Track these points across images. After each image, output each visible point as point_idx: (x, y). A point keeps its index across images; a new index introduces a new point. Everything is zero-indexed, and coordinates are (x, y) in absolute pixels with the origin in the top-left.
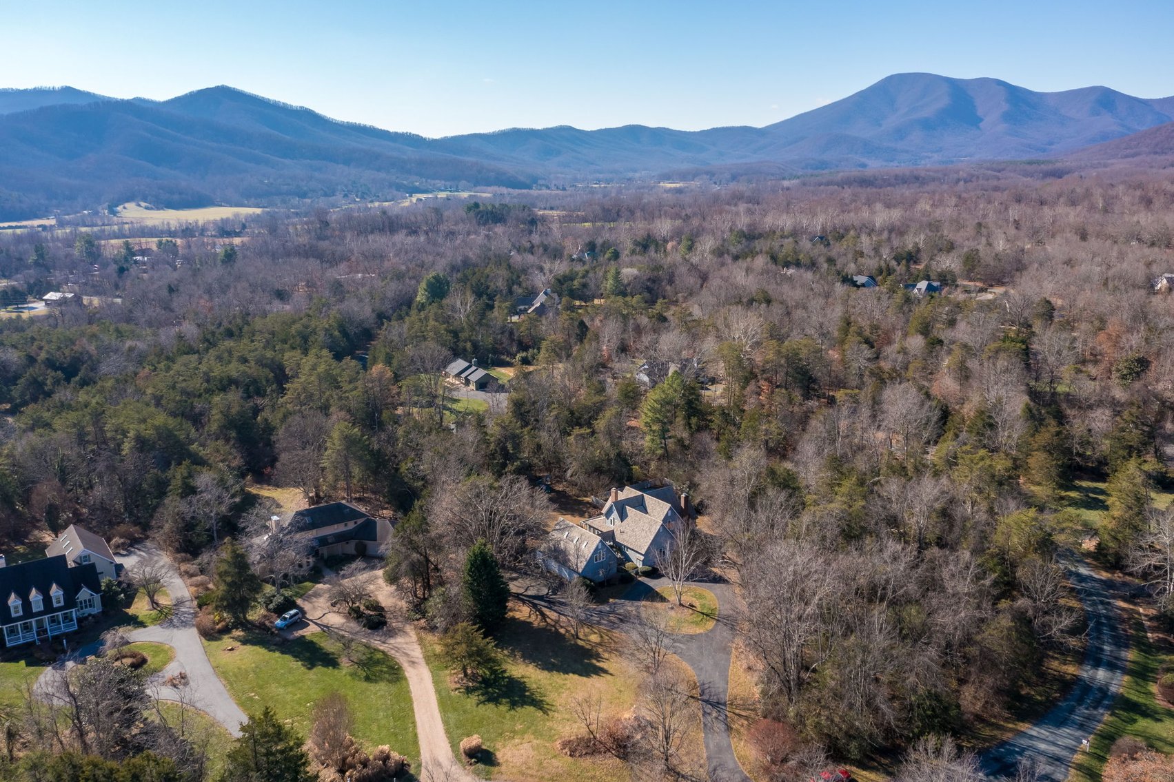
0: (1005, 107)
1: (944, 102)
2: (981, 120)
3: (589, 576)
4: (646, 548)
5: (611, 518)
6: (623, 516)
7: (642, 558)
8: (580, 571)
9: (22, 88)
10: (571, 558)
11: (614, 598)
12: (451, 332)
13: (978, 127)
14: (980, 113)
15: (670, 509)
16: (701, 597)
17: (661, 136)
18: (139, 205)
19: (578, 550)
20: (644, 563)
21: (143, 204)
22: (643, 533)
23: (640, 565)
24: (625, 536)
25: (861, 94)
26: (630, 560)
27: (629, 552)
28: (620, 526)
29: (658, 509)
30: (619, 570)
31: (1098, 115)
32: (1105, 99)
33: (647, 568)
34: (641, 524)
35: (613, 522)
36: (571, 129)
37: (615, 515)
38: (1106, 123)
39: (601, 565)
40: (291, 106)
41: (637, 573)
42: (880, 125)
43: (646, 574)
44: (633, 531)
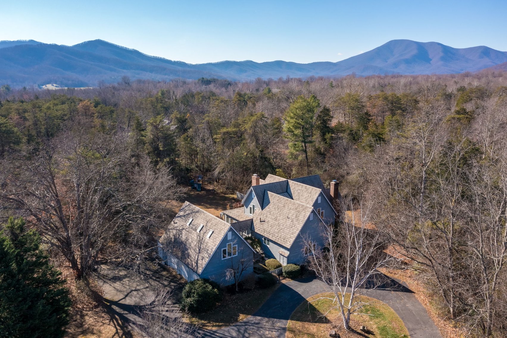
0: (442, 54)
1: (415, 52)
2: (431, 60)
3: (212, 278)
4: (292, 240)
5: (251, 206)
6: (264, 202)
7: (287, 253)
8: (200, 271)
9: (12, 40)
10: (191, 252)
11: (247, 312)
12: (164, 108)
13: (430, 63)
14: (430, 57)
15: (321, 194)
16: (376, 314)
17: (291, 65)
18: (53, 86)
19: (201, 241)
20: (290, 260)
21: (55, 85)
22: (289, 222)
23: (284, 262)
24: (265, 225)
25: (378, 49)
26: (271, 256)
27: (272, 247)
28: (261, 214)
29: (306, 195)
30: (257, 270)
31: (482, 58)
32: (486, 51)
33: (293, 267)
34: (286, 210)
35: (252, 210)
36: (251, 62)
37: (255, 202)
38: (486, 61)
39: (231, 264)
40: (129, 49)
41: (280, 274)
42: (387, 62)
43: (292, 275)
44: (276, 219)
